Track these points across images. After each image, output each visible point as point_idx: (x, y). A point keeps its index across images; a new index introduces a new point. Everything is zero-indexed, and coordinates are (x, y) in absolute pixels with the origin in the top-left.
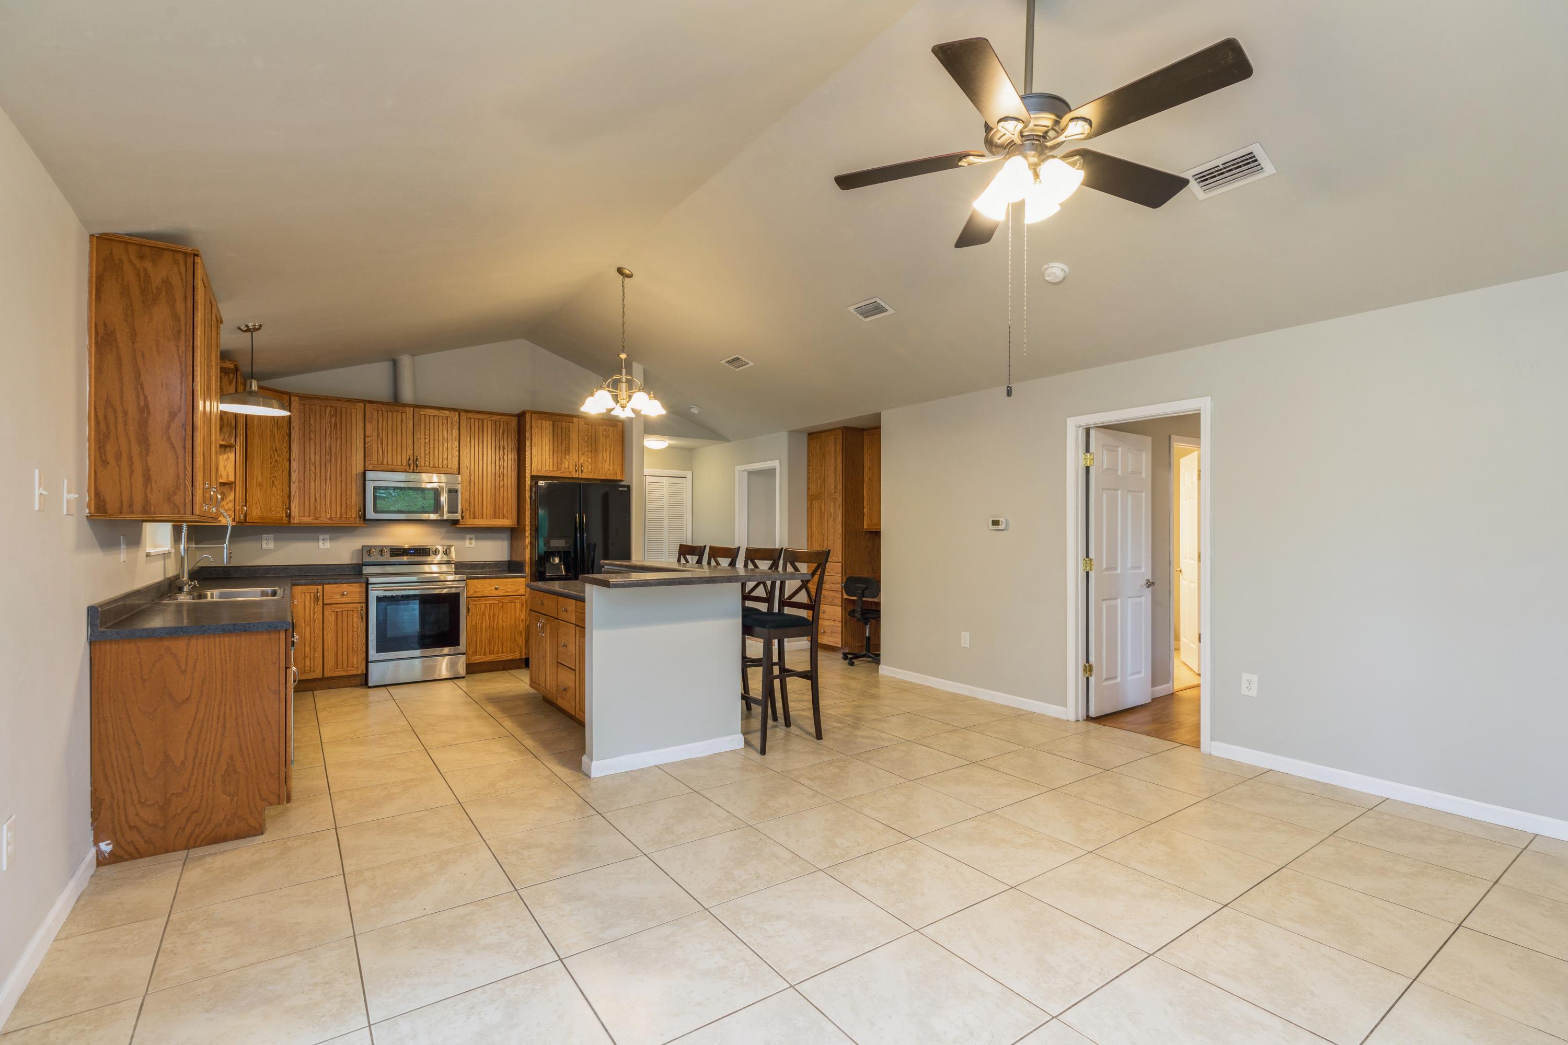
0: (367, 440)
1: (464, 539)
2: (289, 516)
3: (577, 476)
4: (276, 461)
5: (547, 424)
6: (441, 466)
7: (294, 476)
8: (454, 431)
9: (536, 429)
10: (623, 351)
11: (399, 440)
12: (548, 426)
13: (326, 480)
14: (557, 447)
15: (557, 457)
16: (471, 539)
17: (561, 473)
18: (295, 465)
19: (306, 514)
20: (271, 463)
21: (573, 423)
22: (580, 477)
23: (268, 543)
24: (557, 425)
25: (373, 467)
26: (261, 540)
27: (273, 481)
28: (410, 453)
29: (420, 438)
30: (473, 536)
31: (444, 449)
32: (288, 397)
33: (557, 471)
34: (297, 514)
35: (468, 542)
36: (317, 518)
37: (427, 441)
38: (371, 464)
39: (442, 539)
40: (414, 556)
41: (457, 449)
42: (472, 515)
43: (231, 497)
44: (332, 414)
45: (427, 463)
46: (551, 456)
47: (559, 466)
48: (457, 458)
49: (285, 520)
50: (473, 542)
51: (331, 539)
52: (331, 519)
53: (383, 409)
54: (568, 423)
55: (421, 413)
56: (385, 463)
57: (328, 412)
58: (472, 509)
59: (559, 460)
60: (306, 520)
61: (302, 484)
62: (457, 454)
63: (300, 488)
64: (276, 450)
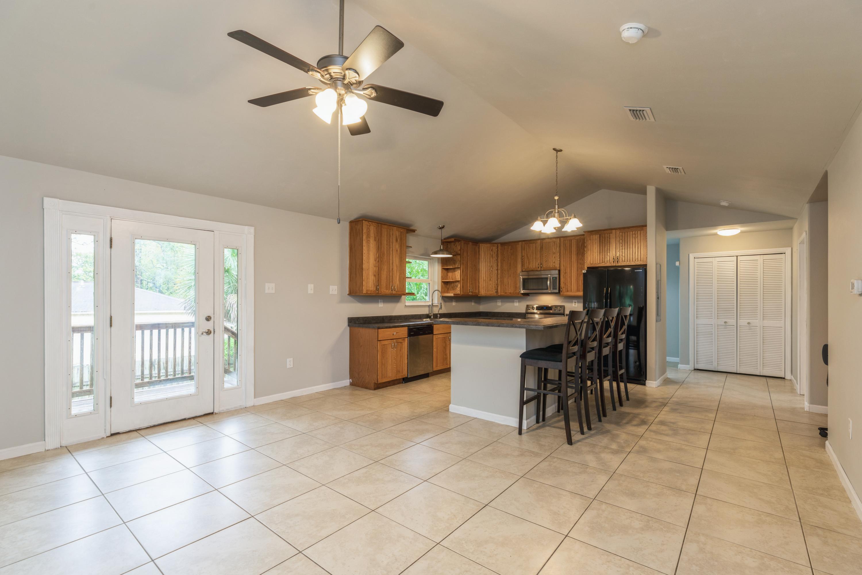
0: (523, 258)
1: (572, 302)
2: (497, 292)
3: (615, 265)
4: (491, 271)
5: (596, 237)
6: (552, 266)
7: (499, 276)
8: (558, 248)
9: (590, 241)
10: (556, 195)
11: (535, 256)
12: (596, 238)
13: (509, 276)
14: (602, 249)
15: (602, 255)
16: (575, 302)
17: (605, 264)
18: (499, 271)
19: (503, 292)
20: (489, 272)
21: (612, 233)
22: (617, 265)
23: (499, 304)
24: (602, 236)
25: (525, 270)
26: (497, 302)
27: (490, 279)
28: (539, 261)
29: (543, 254)
30: (576, 301)
31: (554, 257)
32: (497, 245)
33: (602, 263)
34: (500, 292)
35: (574, 304)
36: (506, 293)
37: (546, 255)
38: (524, 268)
39: (562, 302)
40: (546, 310)
41: (559, 257)
42: (566, 290)
43: (459, 286)
44: (511, 248)
45: (546, 266)
46: (599, 255)
47: (604, 260)
48: (559, 262)
49: (495, 294)
50: (577, 304)
51: (519, 302)
52: (510, 293)
53: (529, 243)
54: (609, 234)
55: (543, 242)
56: (529, 268)
57: (510, 248)
58: (566, 287)
59: (603, 256)
60: (503, 294)
61: (501, 279)
62: (559, 259)
63: (501, 281)
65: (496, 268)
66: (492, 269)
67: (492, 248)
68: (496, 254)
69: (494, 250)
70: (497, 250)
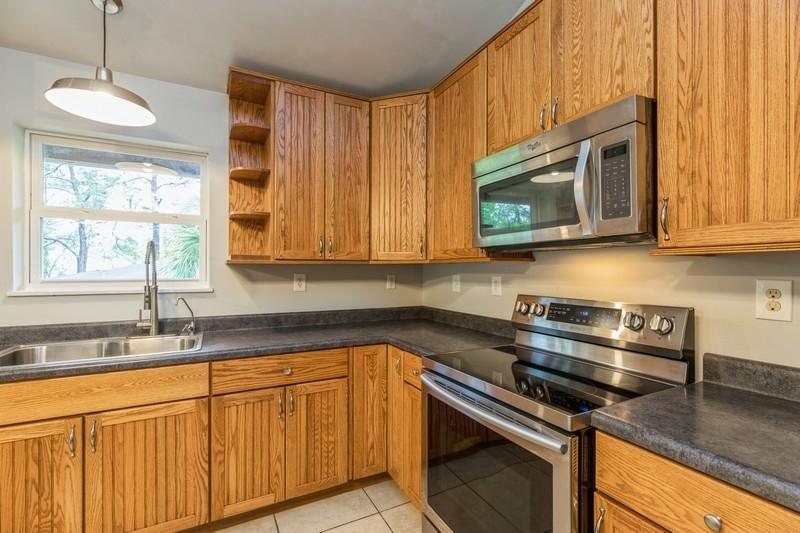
0: (491, 108)
2: (425, 251)
4: (407, 182)
7: (431, 196)
11: (531, 79)
26: (452, 281)
28: (546, 96)
32: (426, 96)
37: (577, 49)
42: (702, 214)
45: (577, 104)
48: (650, 52)
49: (421, 256)
51: (504, 282)
58: (702, 195)
60: (439, 255)
62: (650, 38)
63: (435, 211)
64: (408, 169)
65: (424, 173)
66: (409, 178)
67: (409, 108)
68: (423, 125)
69: (416, 115)
70: (424, 112)
